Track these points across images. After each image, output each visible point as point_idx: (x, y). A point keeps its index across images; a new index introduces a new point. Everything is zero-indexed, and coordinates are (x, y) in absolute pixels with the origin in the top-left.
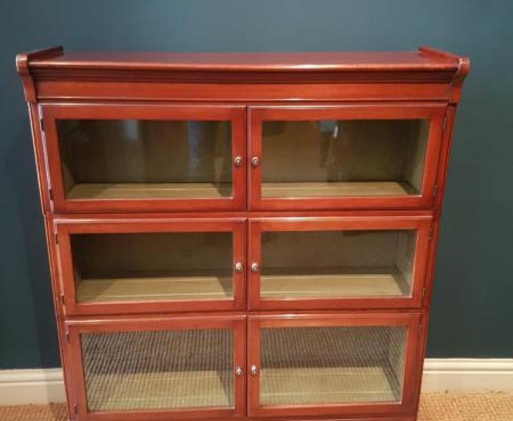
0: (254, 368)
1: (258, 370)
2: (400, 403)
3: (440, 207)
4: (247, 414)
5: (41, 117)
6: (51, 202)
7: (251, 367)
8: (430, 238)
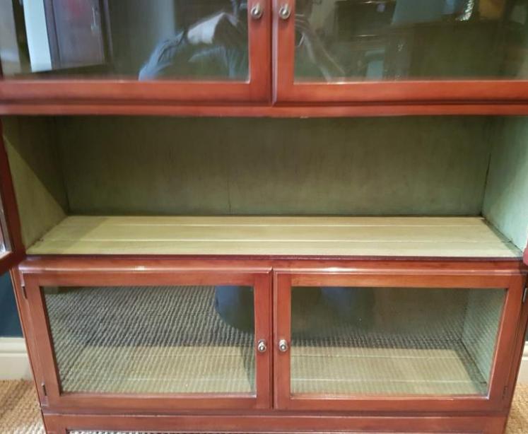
0: (282, 342)
1: (288, 345)
2: (488, 398)
4: (273, 406)
7: (279, 341)
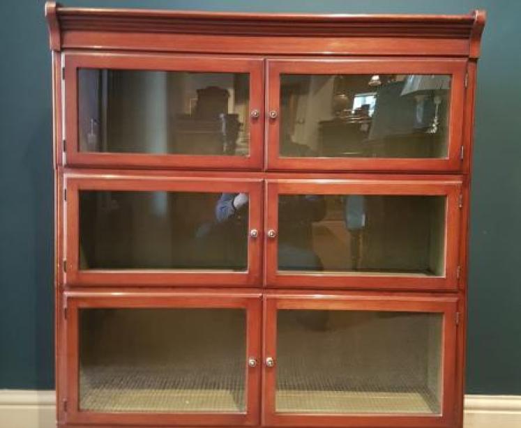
2: (441, 415)
3: (469, 170)
5: (63, 65)
6: (64, 154)
7: (266, 358)
8: (460, 206)
